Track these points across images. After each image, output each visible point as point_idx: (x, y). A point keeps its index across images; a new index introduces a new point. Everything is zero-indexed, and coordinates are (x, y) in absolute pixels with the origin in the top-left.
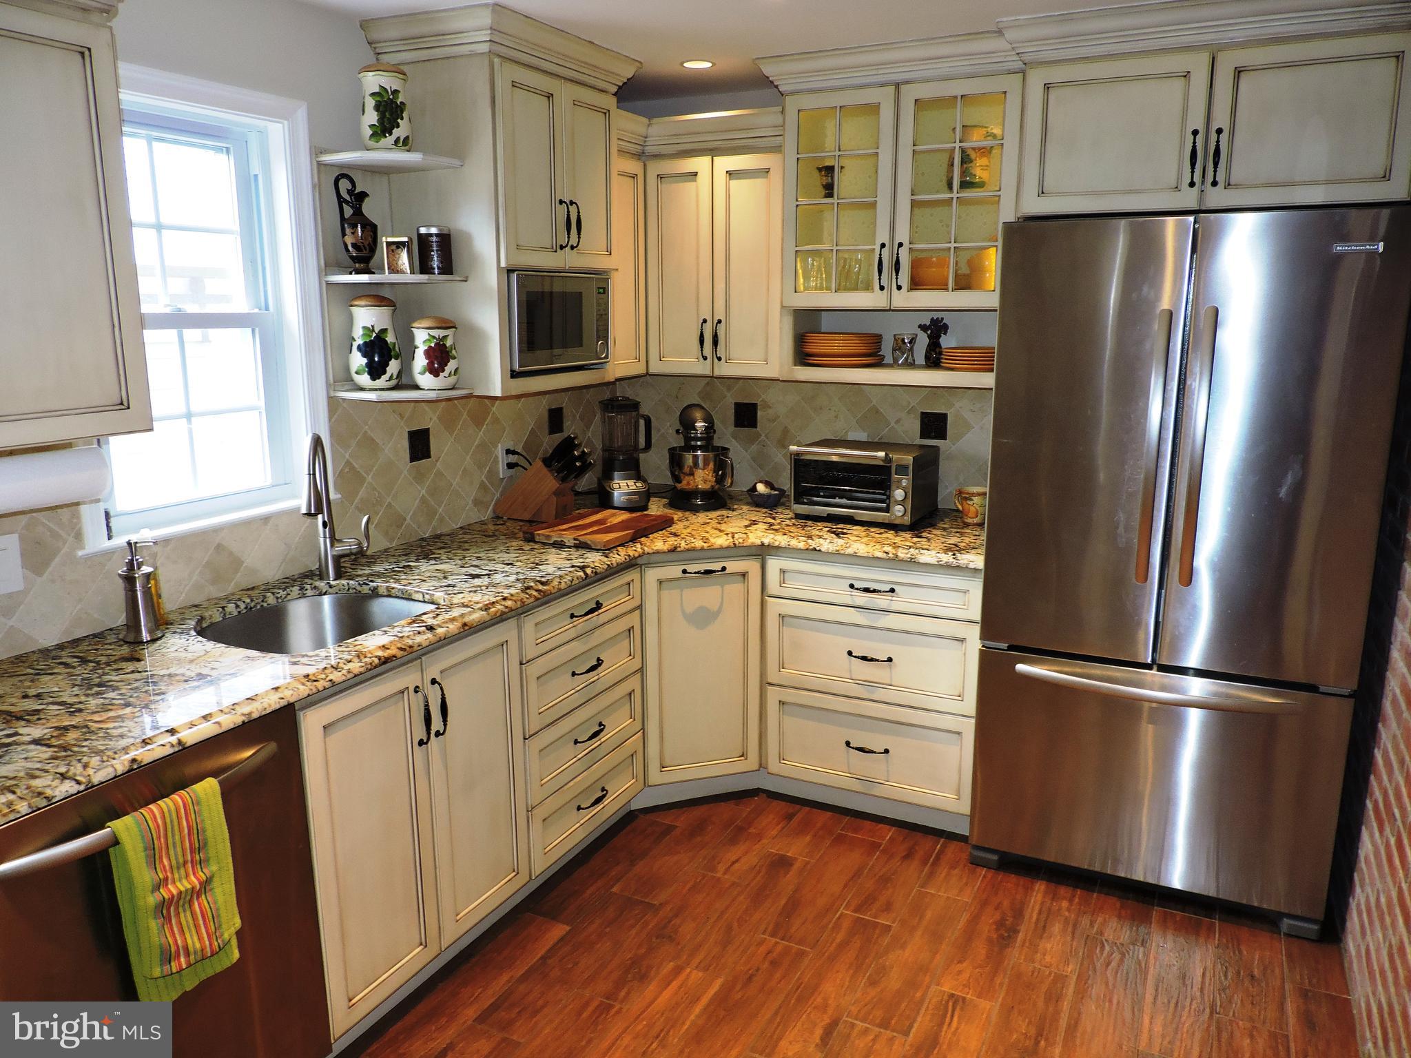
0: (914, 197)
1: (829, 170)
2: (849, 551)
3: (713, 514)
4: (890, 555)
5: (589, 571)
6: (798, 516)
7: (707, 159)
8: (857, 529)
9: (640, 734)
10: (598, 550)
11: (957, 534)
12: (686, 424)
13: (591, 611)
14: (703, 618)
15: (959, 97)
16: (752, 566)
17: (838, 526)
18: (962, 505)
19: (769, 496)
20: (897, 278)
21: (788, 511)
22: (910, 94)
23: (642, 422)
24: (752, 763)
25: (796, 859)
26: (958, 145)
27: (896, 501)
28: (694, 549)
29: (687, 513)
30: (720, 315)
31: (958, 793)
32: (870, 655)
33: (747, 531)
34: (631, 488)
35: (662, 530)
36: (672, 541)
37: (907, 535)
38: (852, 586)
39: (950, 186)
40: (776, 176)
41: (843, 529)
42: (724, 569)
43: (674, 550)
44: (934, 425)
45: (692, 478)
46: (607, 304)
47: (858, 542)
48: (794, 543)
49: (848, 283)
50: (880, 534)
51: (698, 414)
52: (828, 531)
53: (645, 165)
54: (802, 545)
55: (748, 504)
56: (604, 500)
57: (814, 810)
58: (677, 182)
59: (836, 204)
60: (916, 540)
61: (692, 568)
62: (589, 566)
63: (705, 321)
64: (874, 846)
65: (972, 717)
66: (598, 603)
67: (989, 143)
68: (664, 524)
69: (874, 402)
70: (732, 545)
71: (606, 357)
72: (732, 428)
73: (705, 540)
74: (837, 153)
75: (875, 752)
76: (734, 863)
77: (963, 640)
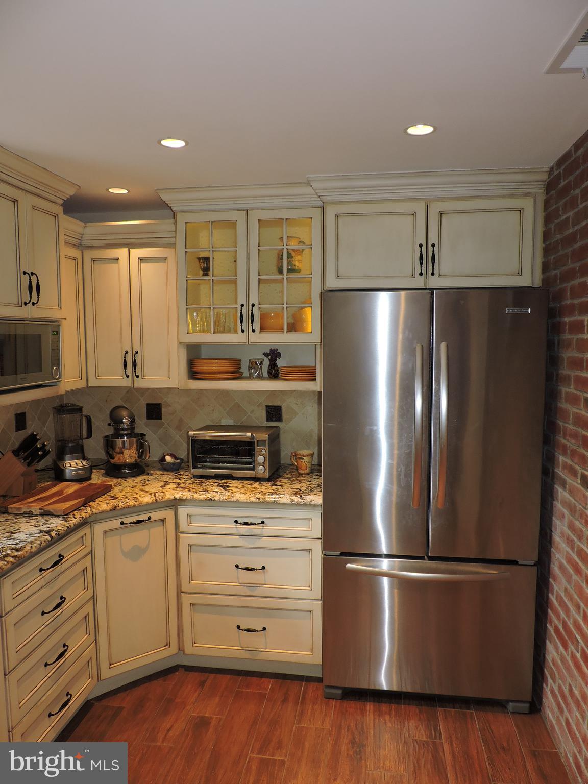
0: (260, 277)
1: (207, 259)
2: (234, 499)
3: (138, 479)
4: (261, 500)
5: (53, 534)
6: (195, 477)
7: (125, 250)
8: (235, 483)
9: (94, 644)
10: (58, 516)
11: (298, 481)
12: (115, 420)
13: (56, 564)
14: (137, 553)
15: (285, 220)
16: (168, 514)
17: (223, 482)
18: (296, 462)
19: (174, 464)
20: (252, 325)
21: (187, 473)
22: (255, 217)
23: (84, 419)
24: (173, 649)
25: (211, 718)
26: (285, 247)
27: (259, 463)
28: (129, 507)
29: (120, 480)
30: (137, 347)
31: (312, 650)
32: (250, 567)
33: (164, 491)
34: (79, 465)
35: (104, 495)
36: (113, 503)
37: (268, 484)
38: (236, 522)
39: (281, 272)
40: (171, 261)
41: (226, 483)
42: (149, 518)
43: (114, 509)
44: (274, 413)
45: (122, 455)
46: (58, 342)
47: (240, 492)
48: (196, 496)
49: (220, 328)
50: (251, 485)
51: (124, 413)
52: (217, 486)
53: (82, 253)
54: (202, 497)
55: (159, 469)
56: (59, 476)
57: (219, 675)
58: (104, 264)
59: (212, 280)
60: (274, 487)
61: (127, 520)
62: (53, 530)
63: (127, 352)
64: (262, 696)
65: (320, 600)
66: (60, 556)
67: (301, 247)
68: (105, 490)
69: (237, 401)
70: (154, 501)
71: (59, 378)
72: (145, 420)
73: (136, 499)
74: (211, 249)
75: (257, 631)
76: (168, 731)
77: (309, 551)
